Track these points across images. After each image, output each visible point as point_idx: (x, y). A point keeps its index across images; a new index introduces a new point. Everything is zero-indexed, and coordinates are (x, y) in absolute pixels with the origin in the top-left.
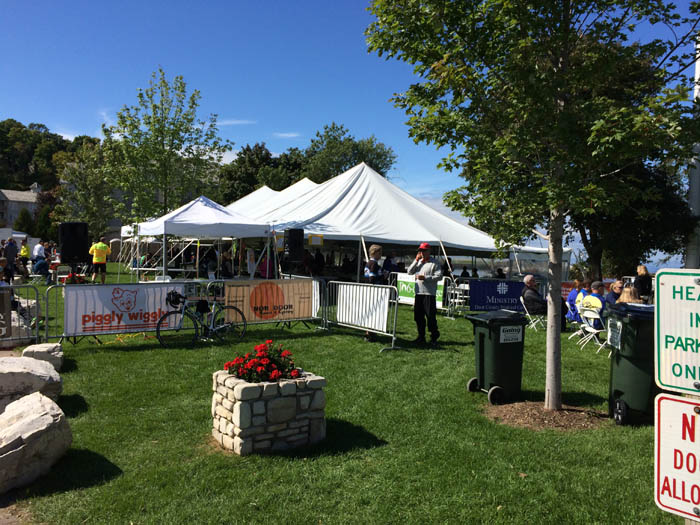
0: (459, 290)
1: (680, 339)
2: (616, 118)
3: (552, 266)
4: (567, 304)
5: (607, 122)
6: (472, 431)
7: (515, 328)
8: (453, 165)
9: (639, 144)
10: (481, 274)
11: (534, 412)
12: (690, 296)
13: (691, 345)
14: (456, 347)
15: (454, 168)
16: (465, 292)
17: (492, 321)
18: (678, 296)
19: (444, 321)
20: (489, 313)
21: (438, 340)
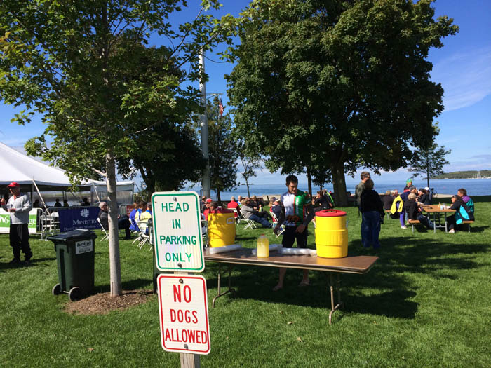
0: (50, 218)
1: (168, 237)
2: (136, 93)
3: (110, 195)
4: (130, 220)
5: (132, 95)
6: (53, 326)
7: (86, 241)
8: (24, 120)
9: (153, 111)
10: (71, 204)
11: (103, 300)
12: (171, 209)
13: (174, 240)
14: (47, 262)
15: (26, 123)
16: (56, 219)
17: (69, 239)
18: (165, 209)
19: (38, 243)
20: (66, 234)
21: (31, 259)
